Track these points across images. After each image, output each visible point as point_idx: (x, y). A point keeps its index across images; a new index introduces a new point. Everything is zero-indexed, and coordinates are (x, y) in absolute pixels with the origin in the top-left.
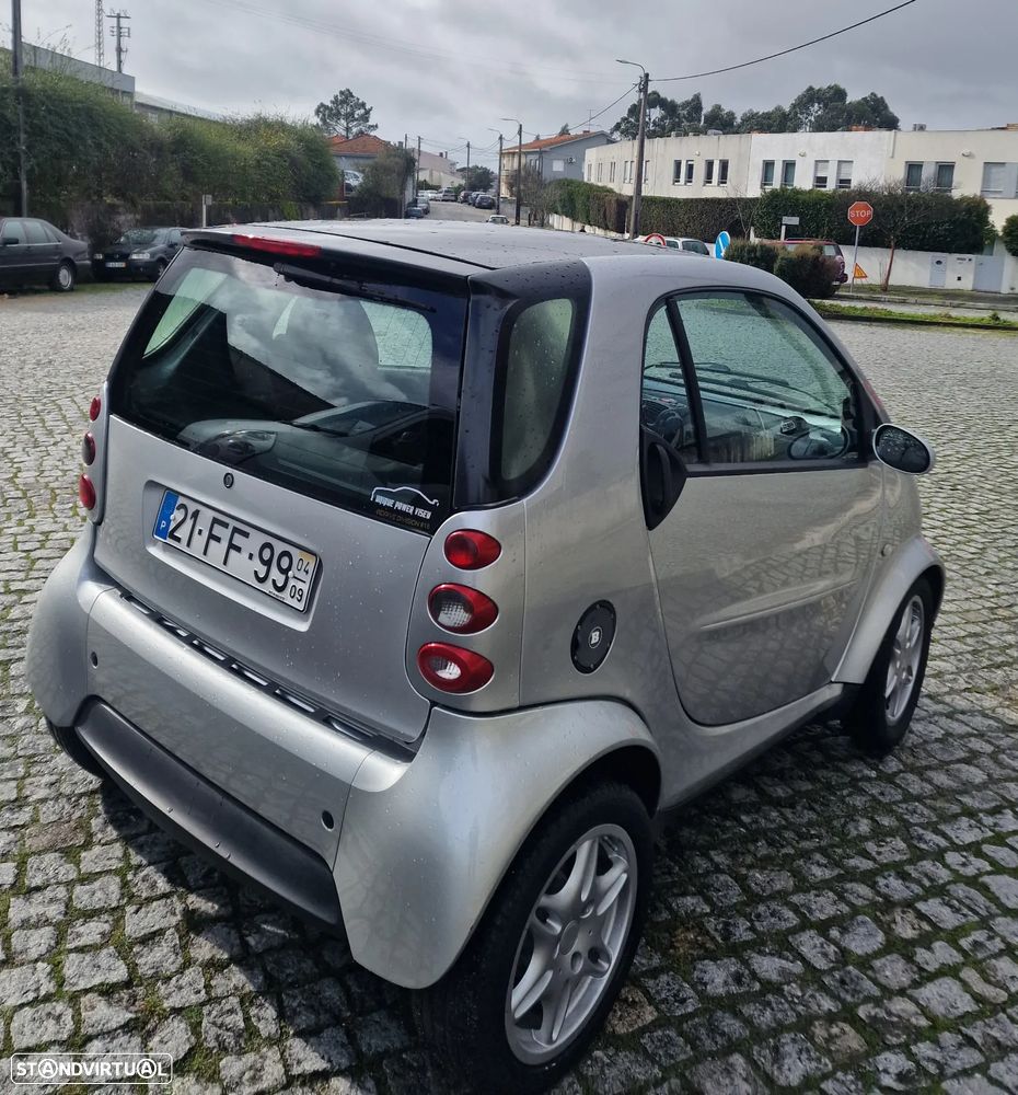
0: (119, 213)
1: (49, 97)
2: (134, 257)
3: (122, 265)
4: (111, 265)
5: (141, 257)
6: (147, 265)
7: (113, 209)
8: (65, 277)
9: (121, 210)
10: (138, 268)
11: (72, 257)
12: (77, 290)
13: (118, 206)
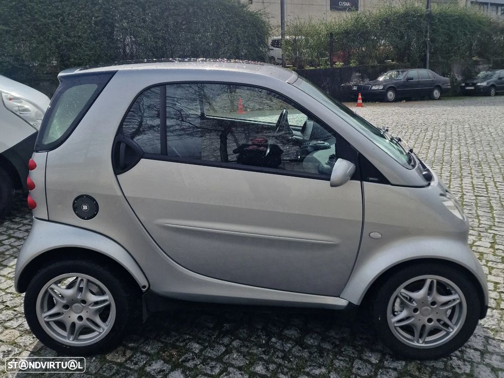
0: (480, 65)
1: (442, 16)
2: (479, 84)
3: (473, 88)
4: (468, 88)
5: (482, 84)
6: (485, 88)
7: (477, 63)
8: (436, 93)
9: (480, 63)
10: (480, 89)
11: (441, 85)
12: (442, 99)
13: (479, 61)
